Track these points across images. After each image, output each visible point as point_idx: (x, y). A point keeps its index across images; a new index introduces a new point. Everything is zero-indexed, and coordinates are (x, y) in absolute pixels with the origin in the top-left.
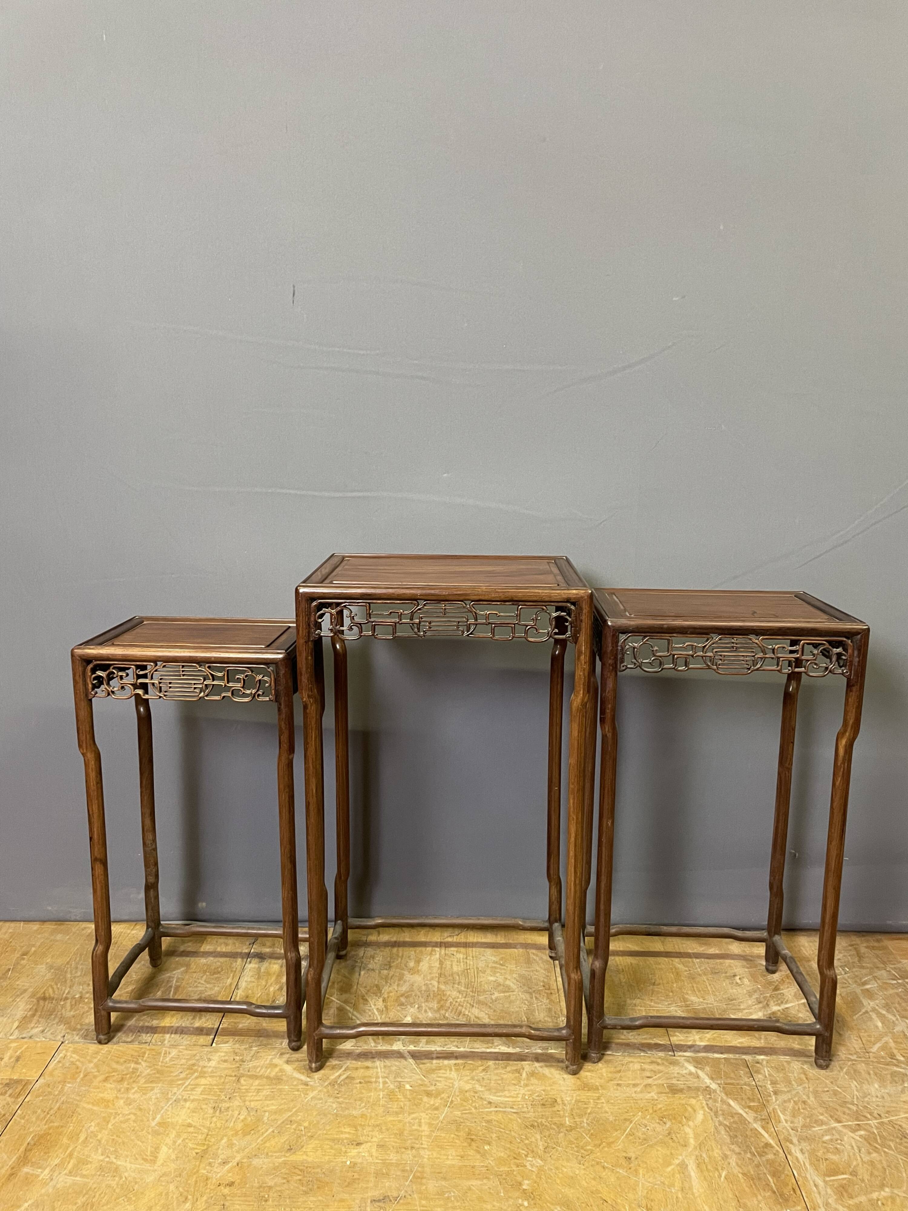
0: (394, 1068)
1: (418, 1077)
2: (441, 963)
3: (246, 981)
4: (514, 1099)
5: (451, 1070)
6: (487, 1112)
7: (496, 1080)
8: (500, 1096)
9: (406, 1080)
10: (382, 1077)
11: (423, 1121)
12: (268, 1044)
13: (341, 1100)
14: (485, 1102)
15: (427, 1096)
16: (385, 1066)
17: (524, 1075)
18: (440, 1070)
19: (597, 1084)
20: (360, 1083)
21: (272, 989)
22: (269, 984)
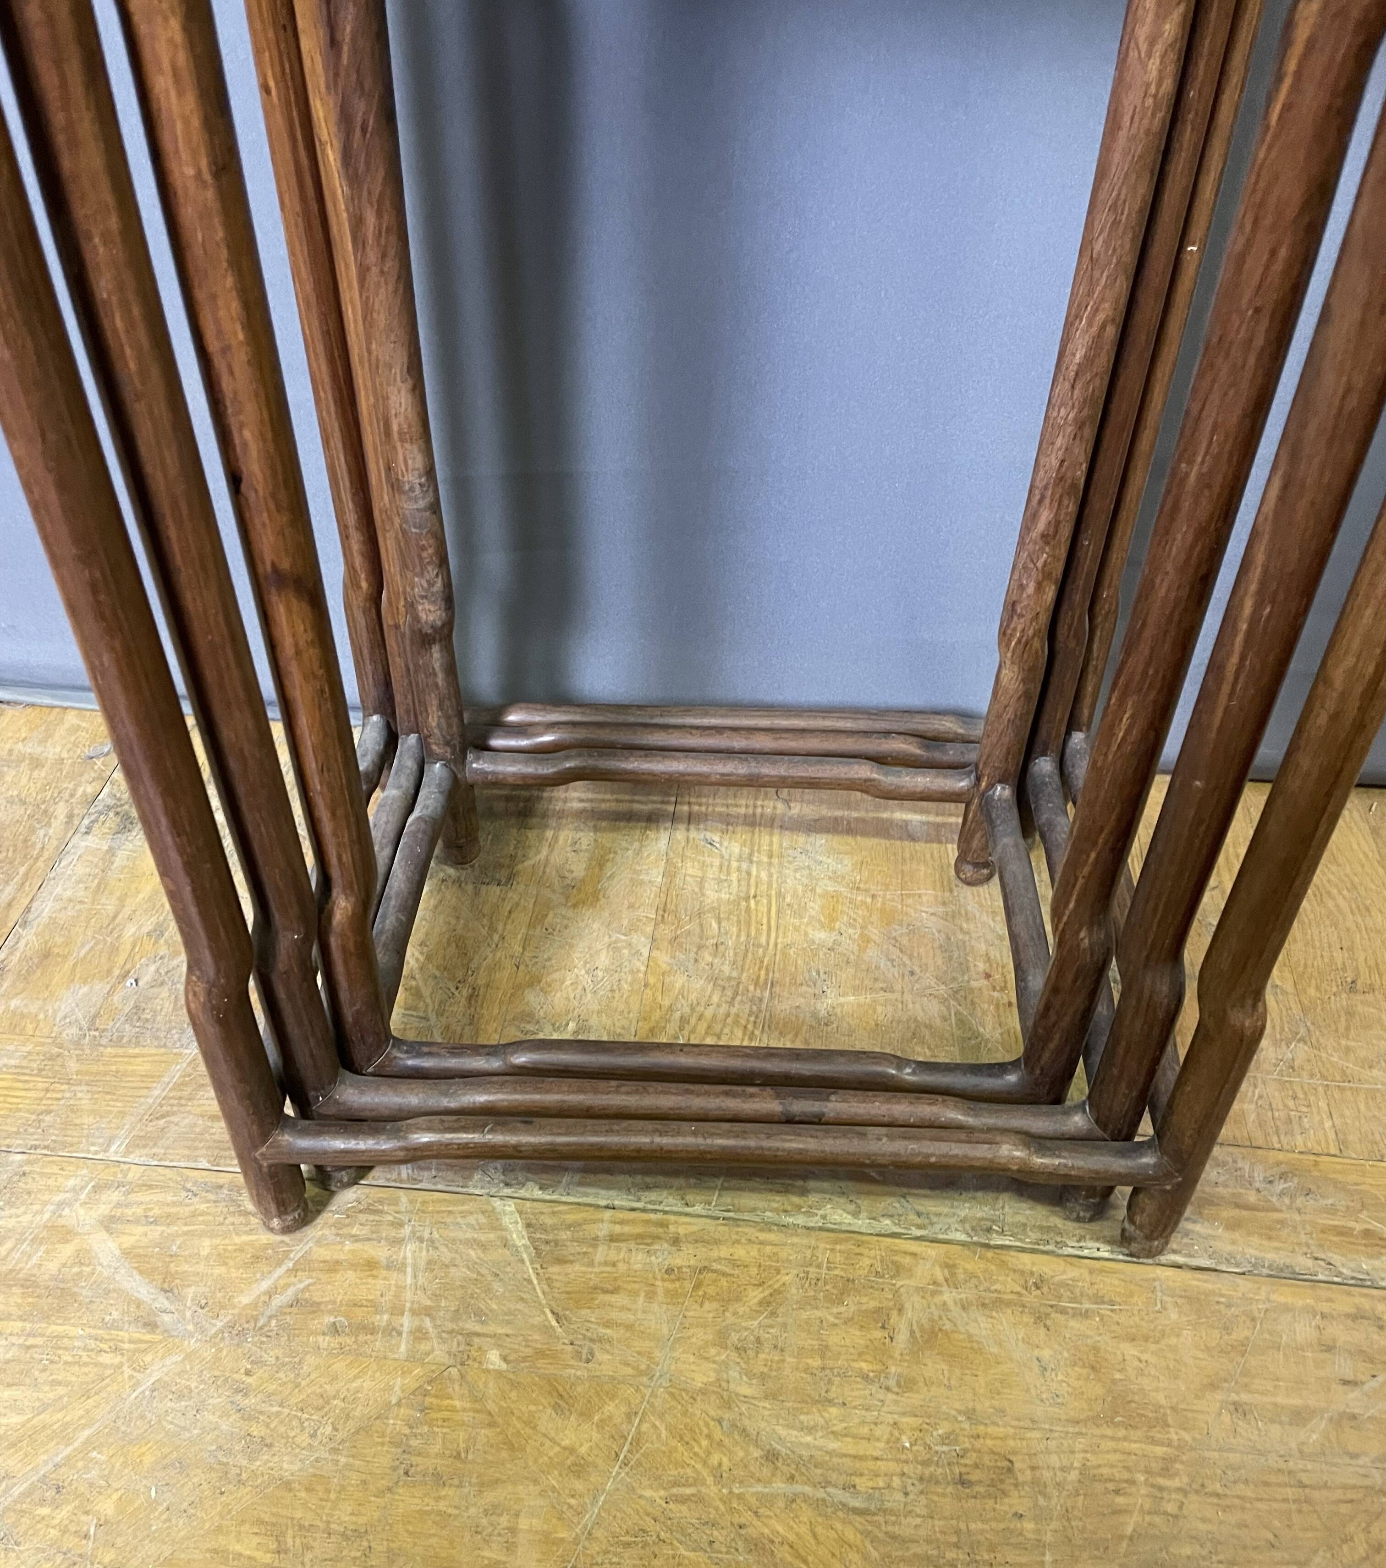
0: (459, 1273)
1: (537, 1320)
2: (670, 873)
3: (59, 898)
4: (864, 1448)
5: (651, 1296)
6: (761, 1497)
7: (801, 1352)
8: (811, 1430)
9: (492, 1328)
10: (414, 1313)
11: (524, 1523)
12: (64, 1145)
13: (250, 1402)
14: (757, 1453)
15: (556, 1407)
16: (429, 1263)
17: (902, 1337)
18: (615, 1291)
19: (1161, 1398)
20: (335, 1330)
21: (130, 930)
22: (126, 911)
